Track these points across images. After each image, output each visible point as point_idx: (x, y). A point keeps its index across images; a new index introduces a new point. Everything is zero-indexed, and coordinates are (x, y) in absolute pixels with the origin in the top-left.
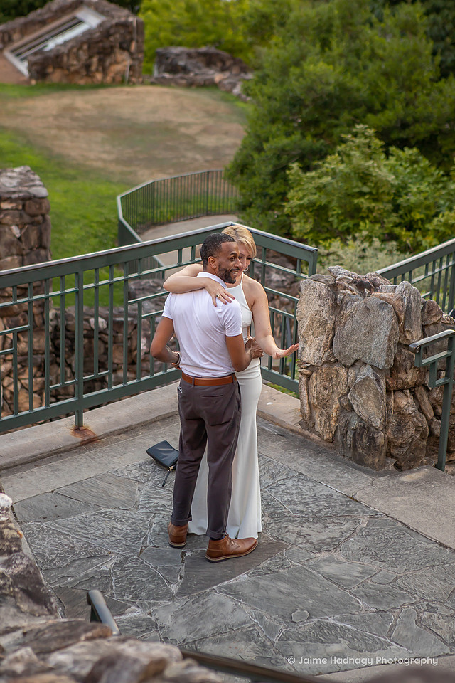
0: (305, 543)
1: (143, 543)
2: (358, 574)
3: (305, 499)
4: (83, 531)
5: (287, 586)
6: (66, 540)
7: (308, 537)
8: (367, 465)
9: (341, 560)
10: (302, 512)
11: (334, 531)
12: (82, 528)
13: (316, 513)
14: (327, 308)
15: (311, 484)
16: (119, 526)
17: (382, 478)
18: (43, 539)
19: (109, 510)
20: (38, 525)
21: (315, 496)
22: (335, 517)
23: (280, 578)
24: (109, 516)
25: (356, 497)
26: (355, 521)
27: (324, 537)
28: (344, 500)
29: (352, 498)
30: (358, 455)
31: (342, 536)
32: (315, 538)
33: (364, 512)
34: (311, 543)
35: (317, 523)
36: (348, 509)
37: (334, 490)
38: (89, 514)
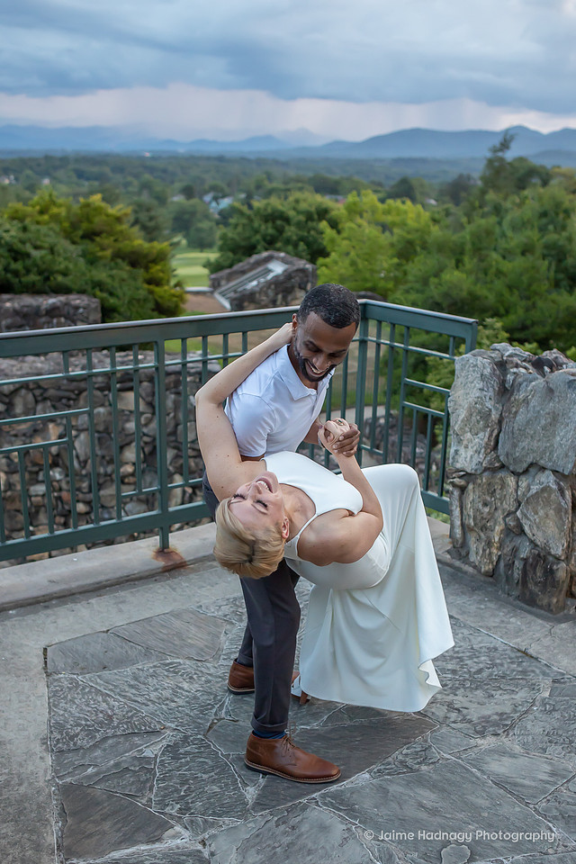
0: (461, 721)
1: (216, 714)
2: (545, 777)
3: (458, 652)
4: (134, 691)
5: (433, 796)
6: (104, 704)
7: (465, 711)
8: (541, 607)
9: (516, 751)
10: (454, 672)
11: (501, 703)
12: (132, 686)
13: (475, 673)
14: (491, 393)
15: (466, 632)
16: (186, 686)
17: (563, 625)
18: (72, 701)
19: (178, 660)
20: (71, 679)
21: (472, 648)
22: (501, 681)
23: (421, 781)
24: (174, 670)
25: (531, 651)
26: (533, 687)
27: (489, 713)
28: (513, 655)
29: (525, 653)
30: (528, 594)
31: (516, 711)
32: (475, 713)
33: (544, 674)
34: (470, 721)
35: (477, 689)
36: (520, 669)
37: (498, 641)
38: (147, 665)
